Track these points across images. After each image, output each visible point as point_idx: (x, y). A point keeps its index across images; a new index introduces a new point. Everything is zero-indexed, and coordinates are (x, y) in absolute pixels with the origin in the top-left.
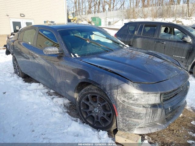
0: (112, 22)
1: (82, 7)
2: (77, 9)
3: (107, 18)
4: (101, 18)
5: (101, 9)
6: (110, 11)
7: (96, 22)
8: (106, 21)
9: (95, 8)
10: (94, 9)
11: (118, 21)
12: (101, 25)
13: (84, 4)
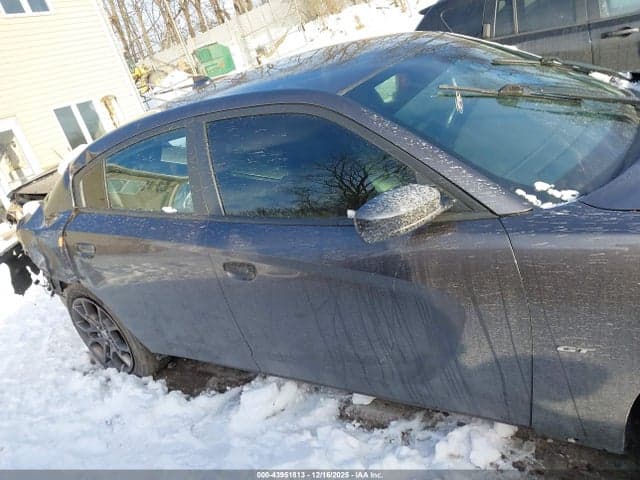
0: (268, 46)
1: (143, 26)
2: (127, 38)
3: (248, 38)
4: (225, 44)
5: (210, 15)
6: (244, 12)
7: (215, 62)
8: (246, 49)
9: (188, 17)
10: (185, 21)
11: (284, 37)
12: (234, 68)
13: (145, 16)
